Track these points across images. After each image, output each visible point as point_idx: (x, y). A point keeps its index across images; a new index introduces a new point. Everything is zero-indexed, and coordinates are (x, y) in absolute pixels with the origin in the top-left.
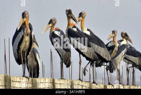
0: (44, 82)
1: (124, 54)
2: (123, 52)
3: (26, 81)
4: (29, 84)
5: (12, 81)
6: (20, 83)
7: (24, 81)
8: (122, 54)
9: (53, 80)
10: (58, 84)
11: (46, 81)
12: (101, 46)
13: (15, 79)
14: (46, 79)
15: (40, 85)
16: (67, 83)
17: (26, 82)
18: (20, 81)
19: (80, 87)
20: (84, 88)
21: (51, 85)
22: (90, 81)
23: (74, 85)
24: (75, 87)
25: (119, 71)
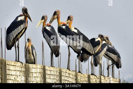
0: (36, 68)
1: (105, 51)
2: (105, 49)
3: (20, 65)
4: (22, 68)
5: (8, 64)
6: (14, 67)
7: (18, 65)
8: (104, 51)
9: (44, 67)
10: (48, 71)
11: (38, 67)
12: (86, 42)
13: (10, 63)
14: (38, 65)
15: (32, 70)
16: (56, 70)
17: (20, 67)
18: (14, 65)
19: (67, 75)
20: (71, 76)
21: (42, 71)
22: (76, 71)
23: (62, 73)
24: (63, 74)
25: (101, 65)
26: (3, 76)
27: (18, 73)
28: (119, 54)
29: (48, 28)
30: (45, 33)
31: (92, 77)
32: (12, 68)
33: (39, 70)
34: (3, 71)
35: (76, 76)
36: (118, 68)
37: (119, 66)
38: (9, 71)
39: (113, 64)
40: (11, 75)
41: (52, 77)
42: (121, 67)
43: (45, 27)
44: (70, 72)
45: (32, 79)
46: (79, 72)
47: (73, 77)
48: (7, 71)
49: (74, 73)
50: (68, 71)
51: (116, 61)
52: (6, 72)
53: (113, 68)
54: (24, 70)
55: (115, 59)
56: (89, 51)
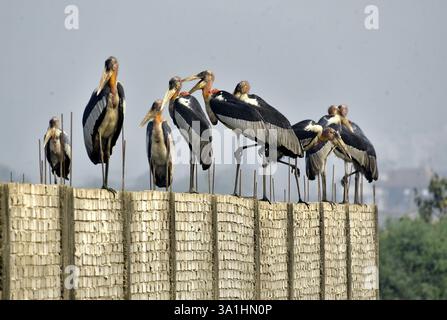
0: (150, 199)
3: (108, 197)
4: (114, 204)
5: (77, 197)
6: (94, 201)
7: (103, 197)
9: (171, 196)
10: (182, 204)
11: (154, 198)
13: (84, 194)
15: (140, 204)
16: (202, 200)
17: (109, 200)
18: (94, 197)
19: (232, 209)
20: (241, 211)
21: (166, 205)
22: (254, 197)
23: (219, 205)
24: (219, 208)
25: (324, 176)
26: (66, 226)
27: (104, 216)
28: (371, 146)
29: (183, 101)
30: (176, 112)
31: (297, 208)
32: (88, 205)
33: (156, 205)
34: (65, 214)
35: (256, 210)
36: (370, 181)
37: (371, 176)
38: (80, 212)
39: (356, 172)
40: (87, 221)
41: (191, 218)
42: (376, 179)
43: (177, 100)
44: (240, 201)
45: (139, 227)
46: (265, 199)
47: (248, 213)
48: (75, 212)
49: (249, 203)
50: (234, 200)
51: (363, 163)
52: (72, 215)
53: (357, 179)
54: (119, 208)
55: (361, 159)
56: (290, 148)
